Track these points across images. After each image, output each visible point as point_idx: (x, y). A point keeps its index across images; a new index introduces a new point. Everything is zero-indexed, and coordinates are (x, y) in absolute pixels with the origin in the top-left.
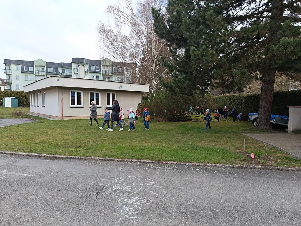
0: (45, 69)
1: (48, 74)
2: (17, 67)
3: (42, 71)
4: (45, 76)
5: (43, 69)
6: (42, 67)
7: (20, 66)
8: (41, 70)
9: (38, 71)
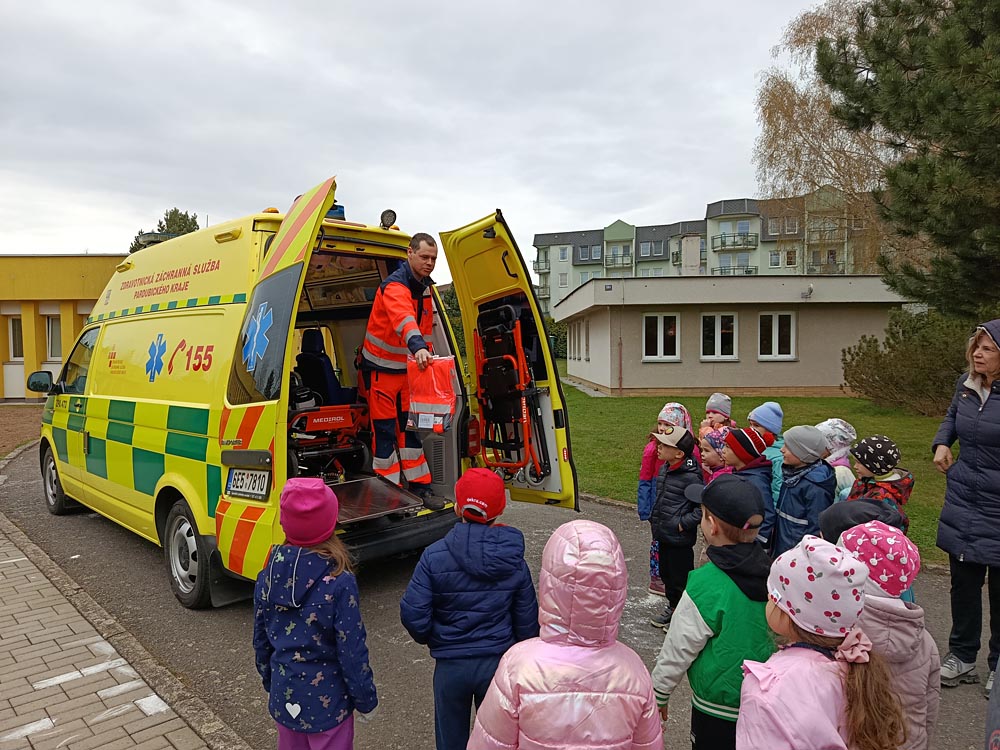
0: (633, 250)
1: (640, 261)
2: (564, 250)
3: (624, 255)
4: (631, 267)
5: (626, 249)
6: (627, 244)
7: (569, 249)
8: (620, 252)
9: (615, 256)
